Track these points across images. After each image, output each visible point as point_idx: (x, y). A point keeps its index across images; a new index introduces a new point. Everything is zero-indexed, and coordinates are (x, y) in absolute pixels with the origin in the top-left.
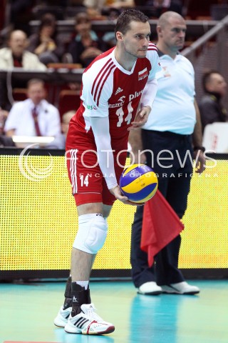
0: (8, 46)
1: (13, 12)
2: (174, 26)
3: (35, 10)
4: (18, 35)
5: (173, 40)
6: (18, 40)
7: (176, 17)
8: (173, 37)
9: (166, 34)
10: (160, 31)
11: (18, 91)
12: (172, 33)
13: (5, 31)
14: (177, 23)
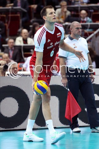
0: (21, 36)
1: (23, 22)
2: (76, 27)
3: (32, 21)
4: (25, 31)
5: (77, 32)
6: (25, 33)
7: (77, 23)
8: (76, 31)
9: (74, 30)
10: (71, 29)
11: (26, 53)
12: (76, 30)
13: (20, 30)
14: (78, 26)
